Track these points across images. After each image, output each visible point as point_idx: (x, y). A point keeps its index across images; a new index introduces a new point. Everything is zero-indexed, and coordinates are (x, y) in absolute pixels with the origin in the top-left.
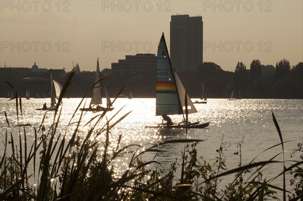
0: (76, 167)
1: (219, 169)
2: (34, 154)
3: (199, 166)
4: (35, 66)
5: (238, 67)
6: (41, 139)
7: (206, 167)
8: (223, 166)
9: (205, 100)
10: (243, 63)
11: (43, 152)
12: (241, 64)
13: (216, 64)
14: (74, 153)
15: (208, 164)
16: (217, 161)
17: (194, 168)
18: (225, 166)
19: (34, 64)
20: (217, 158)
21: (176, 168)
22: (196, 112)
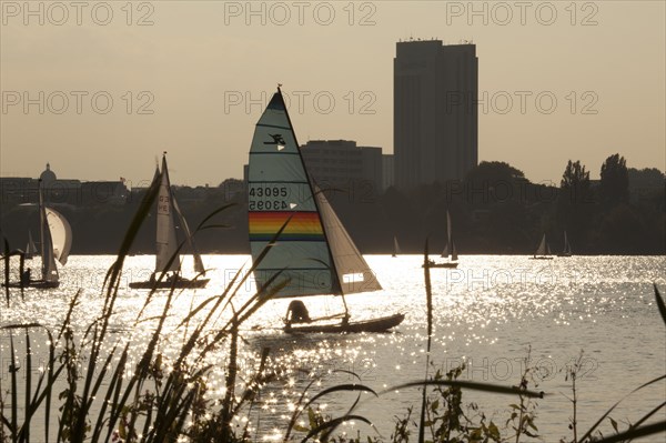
0: (153, 431)
1: (518, 435)
2: (48, 392)
3: (467, 429)
4: (48, 174)
5: (568, 173)
6: (64, 359)
7: (486, 430)
8: (529, 429)
9: (453, 259)
10: (581, 165)
11: (69, 394)
12: (577, 165)
13: (511, 165)
14: (147, 396)
15: (491, 423)
16: (514, 415)
17: (454, 434)
18: (535, 428)
19: (45, 169)
20: (515, 407)
21: (408, 433)
22: (379, 288)
